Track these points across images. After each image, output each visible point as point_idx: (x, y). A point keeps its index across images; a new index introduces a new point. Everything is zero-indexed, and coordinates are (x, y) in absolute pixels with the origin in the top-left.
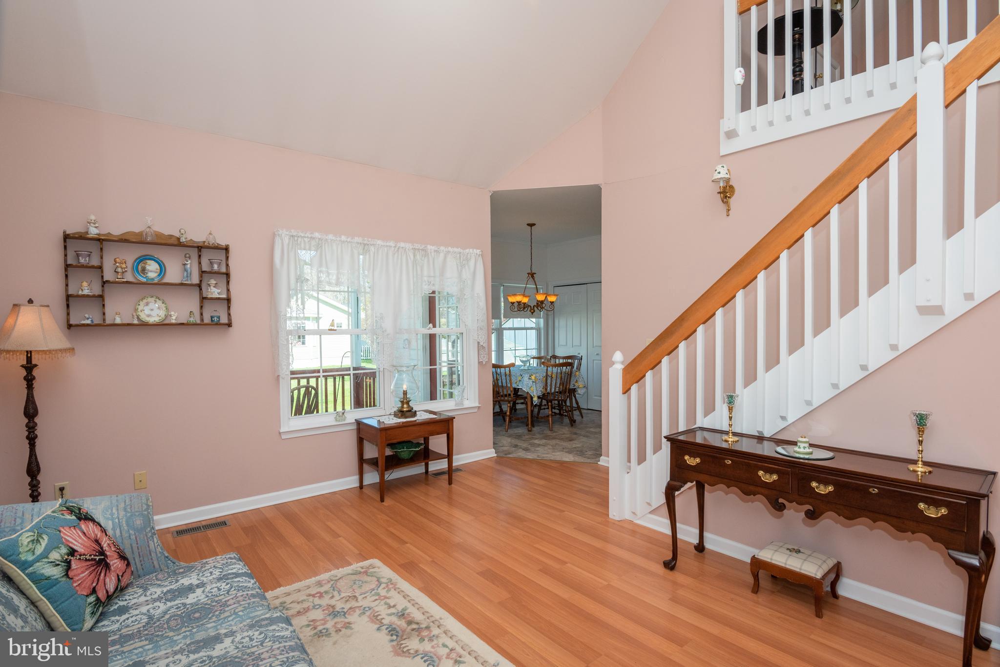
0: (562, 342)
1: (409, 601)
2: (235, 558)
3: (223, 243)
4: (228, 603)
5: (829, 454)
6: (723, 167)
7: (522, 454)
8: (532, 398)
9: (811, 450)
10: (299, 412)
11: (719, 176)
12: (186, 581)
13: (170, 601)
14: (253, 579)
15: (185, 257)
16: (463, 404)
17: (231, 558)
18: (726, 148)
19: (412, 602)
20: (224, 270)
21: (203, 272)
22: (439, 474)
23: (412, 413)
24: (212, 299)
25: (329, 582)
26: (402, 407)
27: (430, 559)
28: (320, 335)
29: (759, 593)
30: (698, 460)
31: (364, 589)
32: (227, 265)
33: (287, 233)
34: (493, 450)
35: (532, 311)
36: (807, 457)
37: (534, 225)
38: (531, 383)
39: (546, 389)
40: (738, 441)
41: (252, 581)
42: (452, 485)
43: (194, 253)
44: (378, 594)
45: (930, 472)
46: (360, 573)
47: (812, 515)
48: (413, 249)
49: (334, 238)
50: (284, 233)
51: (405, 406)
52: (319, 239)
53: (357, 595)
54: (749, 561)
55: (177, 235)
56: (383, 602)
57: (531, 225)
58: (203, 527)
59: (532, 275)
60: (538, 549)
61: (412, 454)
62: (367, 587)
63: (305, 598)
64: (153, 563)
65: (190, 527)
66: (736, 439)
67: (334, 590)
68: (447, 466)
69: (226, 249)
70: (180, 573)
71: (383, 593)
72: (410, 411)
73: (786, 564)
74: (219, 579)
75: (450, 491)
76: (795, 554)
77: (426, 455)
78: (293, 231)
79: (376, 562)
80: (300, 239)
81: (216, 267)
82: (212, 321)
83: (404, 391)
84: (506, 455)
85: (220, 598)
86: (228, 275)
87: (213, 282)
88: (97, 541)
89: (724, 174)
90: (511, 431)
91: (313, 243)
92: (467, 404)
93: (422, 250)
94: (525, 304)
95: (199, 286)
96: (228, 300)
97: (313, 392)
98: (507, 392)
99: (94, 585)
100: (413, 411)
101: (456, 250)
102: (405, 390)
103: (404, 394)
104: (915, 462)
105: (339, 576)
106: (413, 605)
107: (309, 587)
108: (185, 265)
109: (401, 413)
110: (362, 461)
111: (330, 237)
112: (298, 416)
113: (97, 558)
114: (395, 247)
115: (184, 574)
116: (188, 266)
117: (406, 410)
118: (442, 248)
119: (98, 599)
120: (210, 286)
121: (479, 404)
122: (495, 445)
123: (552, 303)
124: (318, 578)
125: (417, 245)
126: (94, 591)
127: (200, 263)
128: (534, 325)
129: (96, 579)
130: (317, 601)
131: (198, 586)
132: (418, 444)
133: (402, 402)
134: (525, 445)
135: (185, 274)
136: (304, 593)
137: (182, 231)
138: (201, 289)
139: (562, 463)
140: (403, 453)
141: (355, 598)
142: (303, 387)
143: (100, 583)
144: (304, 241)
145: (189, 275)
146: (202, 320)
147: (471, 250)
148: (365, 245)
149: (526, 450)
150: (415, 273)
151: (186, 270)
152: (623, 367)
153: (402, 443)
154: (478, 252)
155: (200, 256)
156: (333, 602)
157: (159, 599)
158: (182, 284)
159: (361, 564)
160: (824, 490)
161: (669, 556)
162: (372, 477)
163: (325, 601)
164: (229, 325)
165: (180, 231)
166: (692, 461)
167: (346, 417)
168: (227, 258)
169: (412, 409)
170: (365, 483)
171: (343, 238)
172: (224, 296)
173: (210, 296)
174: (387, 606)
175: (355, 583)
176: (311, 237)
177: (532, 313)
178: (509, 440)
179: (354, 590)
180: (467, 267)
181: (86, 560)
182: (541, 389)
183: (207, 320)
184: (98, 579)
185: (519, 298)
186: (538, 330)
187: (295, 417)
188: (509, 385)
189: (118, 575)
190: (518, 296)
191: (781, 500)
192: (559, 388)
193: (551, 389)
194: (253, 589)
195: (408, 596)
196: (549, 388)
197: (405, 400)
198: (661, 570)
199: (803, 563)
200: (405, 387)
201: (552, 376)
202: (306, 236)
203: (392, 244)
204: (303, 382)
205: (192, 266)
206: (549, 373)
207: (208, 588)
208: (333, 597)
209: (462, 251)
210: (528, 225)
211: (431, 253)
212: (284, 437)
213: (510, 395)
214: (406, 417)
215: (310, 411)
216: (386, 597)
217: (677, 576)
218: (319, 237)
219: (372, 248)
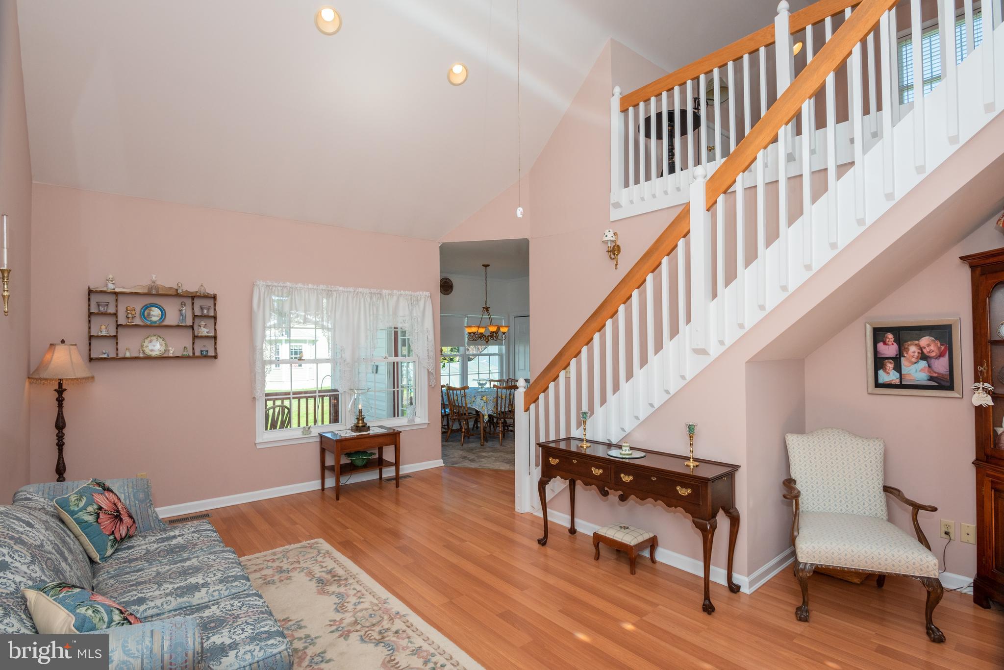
0: (522, 367)
1: (337, 564)
2: (206, 522)
3: (212, 293)
4: (198, 544)
5: (642, 454)
6: (610, 231)
7: (467, 464)
8: (483, 416)
9: (630, 452)
10: (274, 426)
11: (606, 239)
12: (172, 534)
13: (160, 543)
14: (216, 533)
15: (182, 304)
16: (414, 421)
17: (204, 522)
18: (615, 215)
19: (340, 564)
20: (212, 314)
21: (195, 316)
22: (389, 480)
23: (365, 427)
24: (202, 337)
25: (281, 552)
26: (358, 423)
27: (362, 539)
28: (291, 365)
29: (600, 560)
30: (557, 461)
31: (306, 557)
32: (215, 310)
33: (264, 283)
34: (442, 461)
35: (487, 340)
36: (627, 457)
37: (489, 265)
38: (483, 403)
39: (497, 409)
40: (590, 446)
41: (215, 534)
42: (399, 488)
43: (188, 302)
44: (316, 560)
45: (697, 466)
46: (306, 547)
47: (623, 498)
48: (370, 293)
49: (302, 286)
50: (261, 283)
51: (360, 422)
52: (290, 287)
53: (300, 560)
54: (592, 535)
55: (176, 287)
56: (318, 565)
57: (486, 266)
58: (190, 518)
59: (487, 309)
60: (449, 532)
61: (365, 461)
62: (309, 556)
63: (262, 562)
64: (150, 523)
65: (181, 517)
66: (589, 444)
67: (284, 557)
68: (395, 474)
69: (214, 298)
70: (168, 530)
71: (319, 559)
72: (364, 426)
73: (606, 534)
74: (193, 532)
75: (397, 493)
76: (623, 530)
77: (380, 463)
78: (268, 281)
79: (321, 540)
80: (274, 288)
81: (205, 312)
82: (202, 354)
83: (359, 410)
84: (453, 464)
85: (193, 541)
86: (215, 318)
87: (203, 323)
88: (115, 504)
89: (610, 236)
90: (465, 446)
91: (285, 290)
92: (418, 421)
93: (377, 293)
94: (481, 334)
95: (192, 327)
96: (215, 338)
97: (286, 411)
98: (463, 410)
99: (113, 529)
100: (367, 426)
101: (407, 292)
102: (360, 408)
103: (359, 412)
104: (688, 459)
105: (290, 549)
106: (340, 566)
107: (266, 556)
108: (181, 311)
109: (357, 428)
110: (323, 468)
111: (300, 285)
112: (273, 430)
113: (115, 514)
114: (354, 292)
115: (170, 530)
116: (184, 311)
117: (361, 426)
118: (395, 292)
119: (115, 538)
120: (200, 327)
121: (429, 421)
122: (444, 456)
123: (504, 333)
124: (274, 550)
125: (373, 290)
126: (113, 533)
127: (193, 309)
128: (497, 352)
129: (114, 526)
130: (270, 564)
131: (179, 536)
132: (372, 454)
133: (358, 419)
134: (472, 456)
135: (181, 318)
136: (262, 559)
137: (180, 285)
138: (193, 329)
139: (497, 472)
140: (357, 461)
141: (299, 562)
142: (277, 406)
143: (116, 529)
144: (278, 290)
145: (184, 319)
146: (194, 353)
147: (421, 293)
148: (328, 291)
149: (472, 461)
150: (371, 313)
151: (181, 315)
152: (525, 390)
153: (358, 453)
154: (428, 294)
155: (193, 303)
156: (281, 565)
157: (154, 542)
158: (178, 326)
159: (309, 542)
160: (627, 479)
161: (542, 536)
162: (330, 482)
163: (277, 564)
164: (215, 357)
165: (178, 285)
166: (554, 461)
167: (311, 432)
168: (215, 304)
169: (366, 424)
170: (327, 485)
171: (310, 286)
172: (212, 334)
173: (200, 335)
174: (320, 567)
175: (300, 553)
176: (283, 286)
177: (487, 342)
178: (461, 453)
179: (299, 558)
180: (417, 306)
181: (109, 514)
182: (492, 409)
183: (198, 354)
184: (116, 527)
185: (474, 330)
186: (500, 355)
187: (271, 430)
188: (464, 405)
189: (128, 527)
190: (473, 328)
191: (606, 489)
192: (509, 407)
193: (501, 409)
194: (214, 537)
195: (338, 561)
196: (499, 408)
197: (360, 417)
198: (536, 546)
199: (624, 536)
200: (360, 407)
201: (502, 397)
202: (279, 285)
203: (352, 289)
204: (278, 403)
205: (187, 311)
206: (500, 395)
207: (186, 536)
208: (282, 561)
209: (413, 293)
210: (483, 265)
211: (385, 295)
212: (258, 447)
213: (465, 414)
214: (360, 432)
215: (282, 426)
216: (321, 562)
217: (549, 550)
218: (290, 285)
219: (335, 293)
